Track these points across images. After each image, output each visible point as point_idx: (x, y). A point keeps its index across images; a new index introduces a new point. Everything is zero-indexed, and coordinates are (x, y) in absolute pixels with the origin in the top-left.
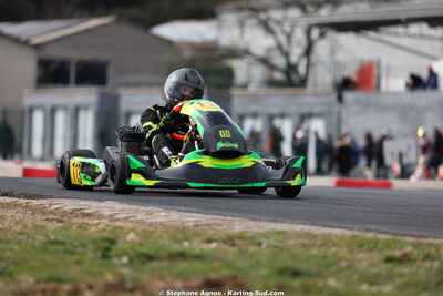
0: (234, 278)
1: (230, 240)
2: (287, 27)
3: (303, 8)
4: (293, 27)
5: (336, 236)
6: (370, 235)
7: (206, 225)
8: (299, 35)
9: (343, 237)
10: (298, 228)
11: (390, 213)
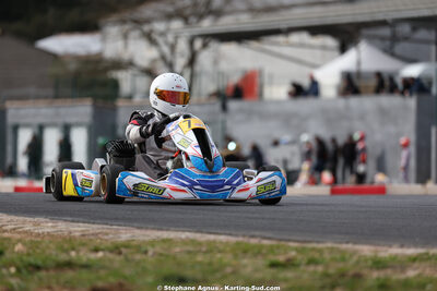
0: (121, 285)
1: (117, 249)
2: (170, 38)
3: (186, 19)
4: (176, 38)
5: (221, 242)
6: (254, 241)
7: (93, 234)
8: (183, 46)
9: (227, 243)
10: (184, 235)
11: (274, 219)
